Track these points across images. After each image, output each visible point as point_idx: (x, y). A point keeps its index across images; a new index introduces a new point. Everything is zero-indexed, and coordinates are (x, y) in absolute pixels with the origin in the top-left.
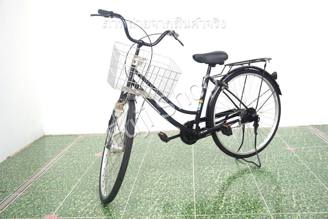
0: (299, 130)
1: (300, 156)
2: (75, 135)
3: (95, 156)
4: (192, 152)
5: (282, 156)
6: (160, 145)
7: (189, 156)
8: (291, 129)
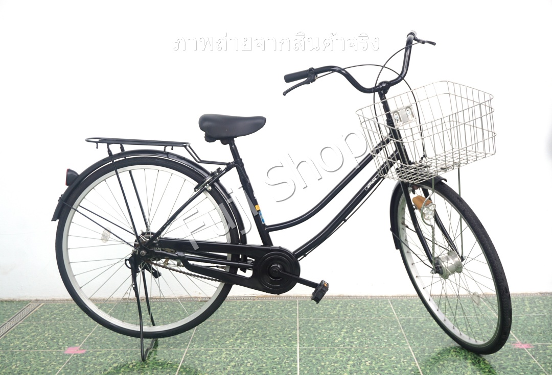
0: (541, 302)
1: (545, 363)
2: (19, 301)
3: (66, 353)
4: (296, 350)
5: (505, 362)
6: (222, 331)
7: (288, 358)
8: (524, 300)
